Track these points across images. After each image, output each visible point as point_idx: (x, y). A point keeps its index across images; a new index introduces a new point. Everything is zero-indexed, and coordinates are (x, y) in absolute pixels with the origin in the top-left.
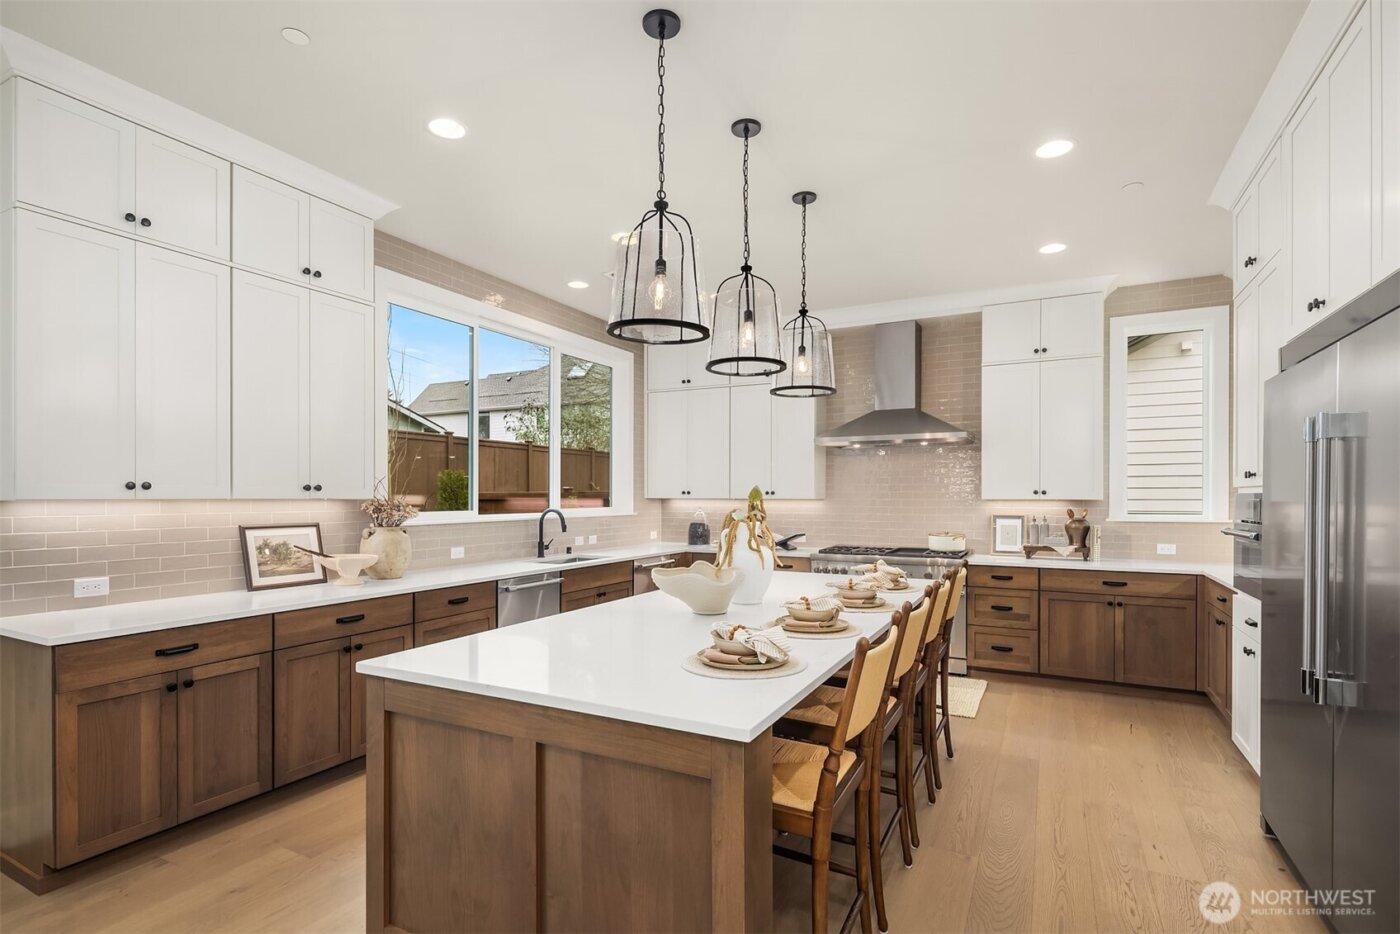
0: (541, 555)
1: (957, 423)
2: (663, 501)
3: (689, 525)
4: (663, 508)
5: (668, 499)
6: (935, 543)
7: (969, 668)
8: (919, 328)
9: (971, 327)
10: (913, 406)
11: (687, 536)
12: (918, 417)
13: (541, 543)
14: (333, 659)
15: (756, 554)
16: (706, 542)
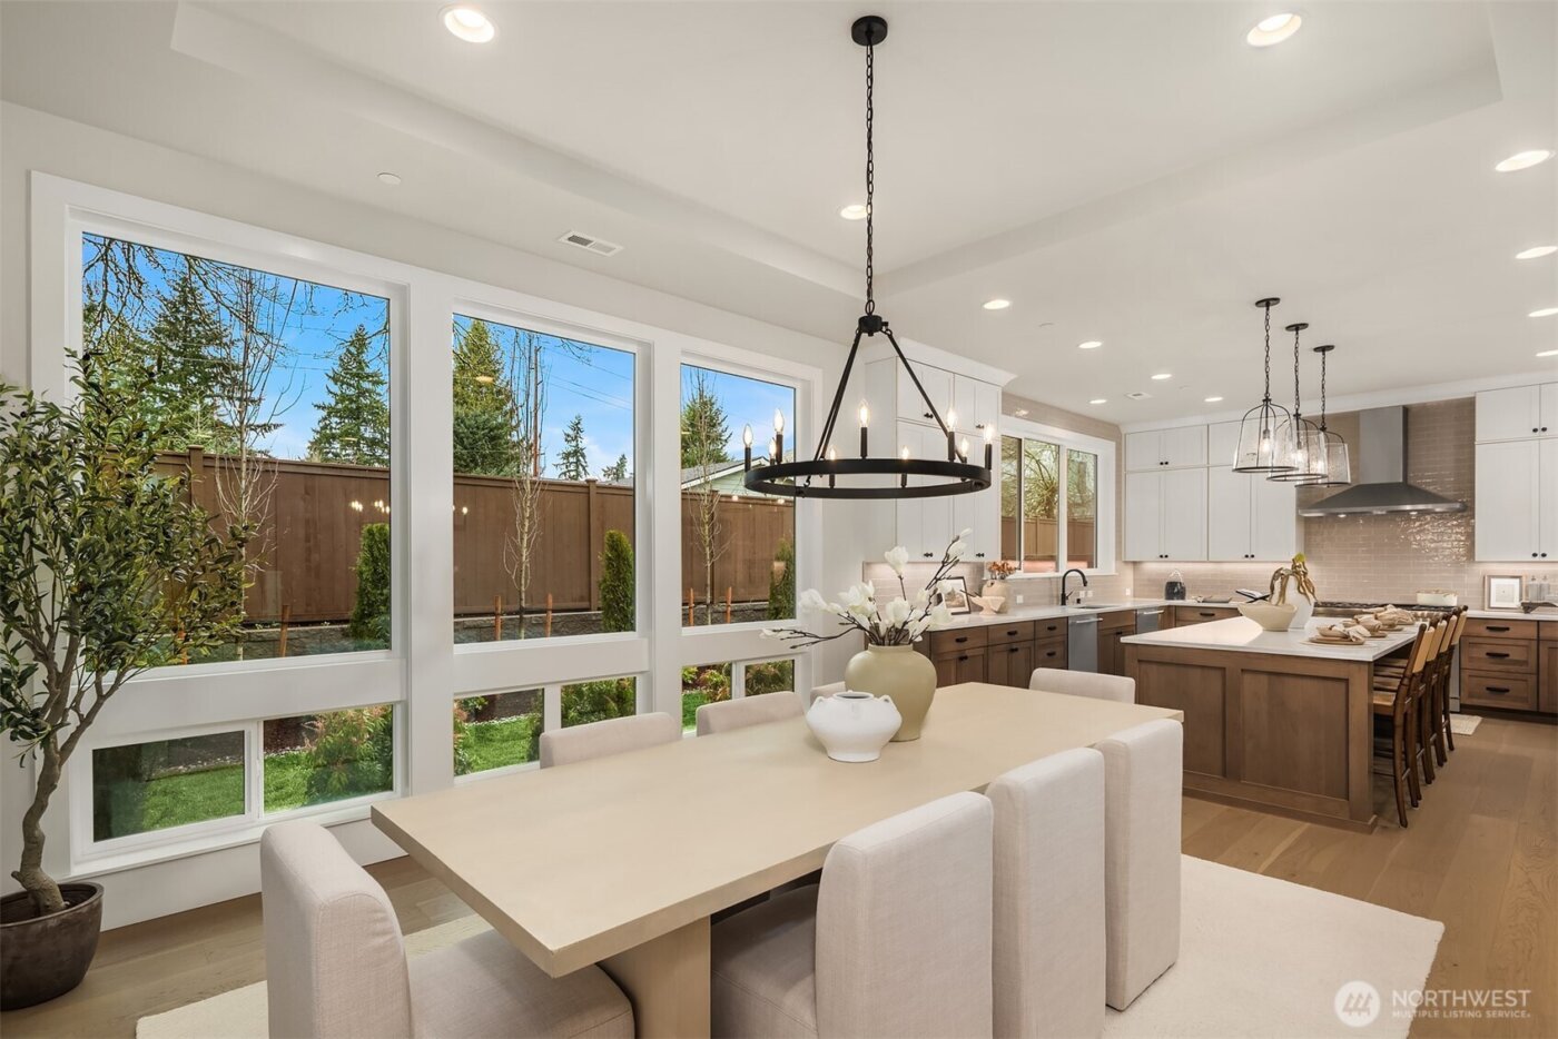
0: (1063, 603)
1: (1449, 494)
2: (1135, 563)
3: (1165, 584)
4: (1134, 570)
5: (1140, 562)
6: (1423, 599)
7: (1462, 706)
8: (1406, 410)
9: (1464, 411)
10: (1401, 480)
11: (1163, 594)
12: (1406, 490)
13: (1063, 595)
14: (1005, 654)
15: (1303, 597)
16: (1183, 598)
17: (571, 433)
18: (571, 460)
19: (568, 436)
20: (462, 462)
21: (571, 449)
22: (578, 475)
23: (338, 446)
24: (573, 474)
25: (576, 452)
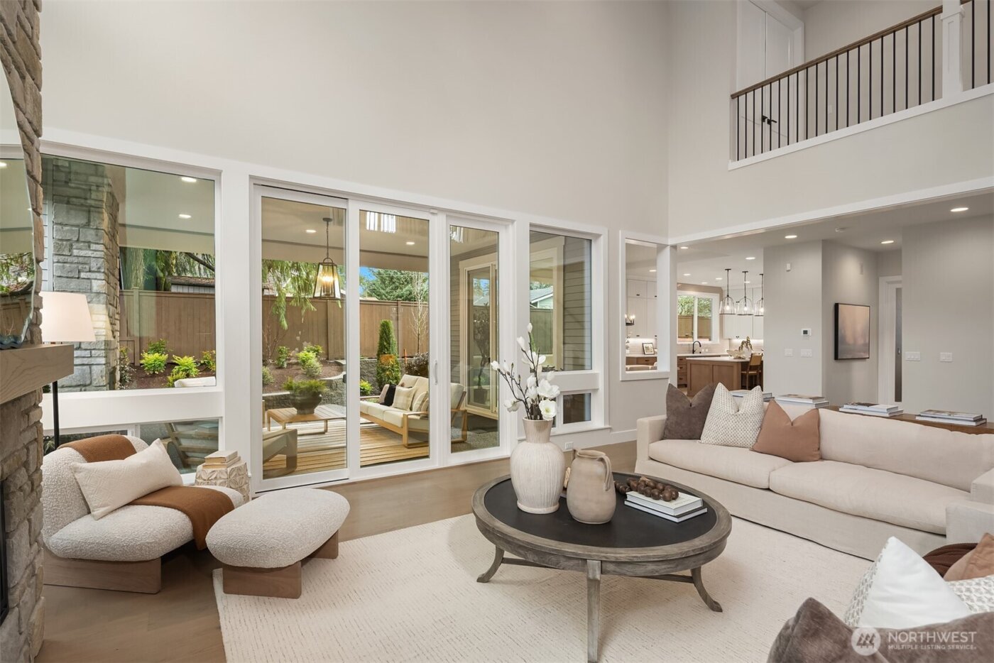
0: (694, 353)
13: (693, 350)
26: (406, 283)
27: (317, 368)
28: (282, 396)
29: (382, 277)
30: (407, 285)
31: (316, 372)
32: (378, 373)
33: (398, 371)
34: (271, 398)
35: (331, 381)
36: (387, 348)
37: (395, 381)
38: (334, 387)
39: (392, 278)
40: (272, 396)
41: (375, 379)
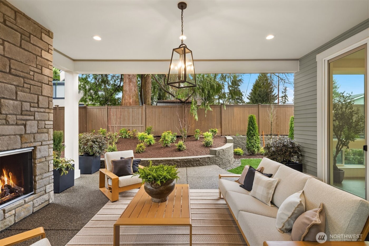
17: (284, 91)
18: (284, 98)
19: (283, 92)
20: (261, 101)
21: (284, 95)
22: (285, 102)
23: (231, 100)
24: (284, 101)
25: (285, 96)
26: (263, 102)
27: (210, 142)
28: (185, 159)
29: (253, 100)
30: (264, 102)
31: (210, 144)
32: (247, 144)
33: (259, 143)
34: (179, 161)
35: (216, 151)
36: (252, 131)
37: (257, 149)
38: (217, 155)
39: (257, 100)
40: (180, 159)
41: (246, 146)
